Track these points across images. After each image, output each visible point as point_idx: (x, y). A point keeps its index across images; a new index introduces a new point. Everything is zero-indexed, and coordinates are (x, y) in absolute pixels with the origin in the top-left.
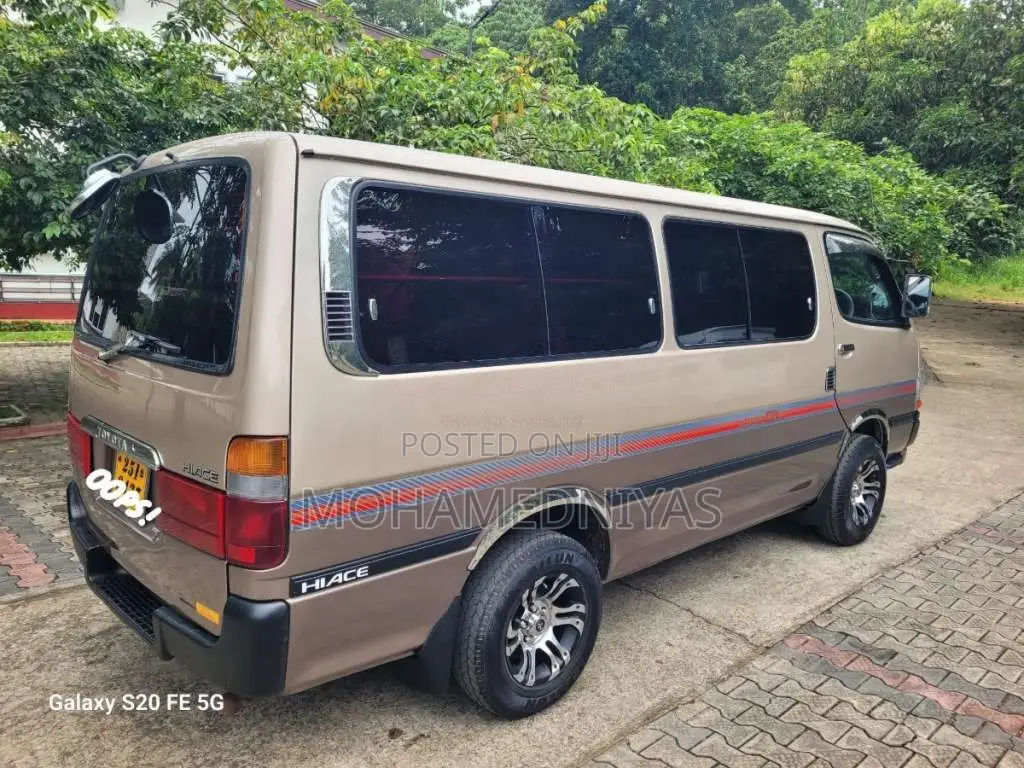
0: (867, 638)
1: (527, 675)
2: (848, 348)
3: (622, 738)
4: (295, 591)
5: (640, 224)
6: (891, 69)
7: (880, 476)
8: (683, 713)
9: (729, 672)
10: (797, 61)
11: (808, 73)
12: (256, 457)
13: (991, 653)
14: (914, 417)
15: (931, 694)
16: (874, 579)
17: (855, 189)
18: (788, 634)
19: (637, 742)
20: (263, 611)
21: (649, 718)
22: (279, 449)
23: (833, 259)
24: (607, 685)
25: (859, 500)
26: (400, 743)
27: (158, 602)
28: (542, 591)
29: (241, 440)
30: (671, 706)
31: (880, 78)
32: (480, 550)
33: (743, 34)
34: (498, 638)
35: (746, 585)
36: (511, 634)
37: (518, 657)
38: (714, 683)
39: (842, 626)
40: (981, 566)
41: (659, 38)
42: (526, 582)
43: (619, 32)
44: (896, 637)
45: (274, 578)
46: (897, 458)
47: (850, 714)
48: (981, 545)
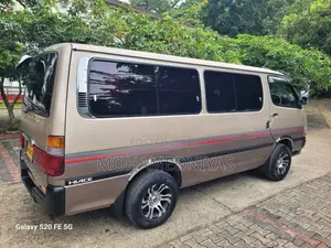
0: (272, 212)
1: (150, 216)
2: (275, 115)
3: (178, 238)
4: (67, 184)
5: (195, 72)
6: (318, 20)
7: (289, 158)
8: (201, 232)
9: (221, 220)
10: (286, 17)
11: (289, 22)
12: (56, 142)
13: (315, 219)
14: (304, 139)
15: (289, 232)
16: (282, 193)
17: (297, 61)
18: (245, 209)
19: (182, 239)
20: (57, 189)
21: (189, 232)
22: (62, 140)
23: (270, 85)
24: (179, 221)
25: (281, 166)
26: (108, 233)
27: (35, 185)
28: (155, 189)
29: (51, 137)
30: (198, 229)
31: (314, 23)
32: (132, 175)
33: (270, 9)
34: (139, 203)
35: (235, 192)
36: (143, 202)
37: (147, 209)
38: (215, 223)
39: (265, 207)
40: (322, 191)
41: (240, 11)
42: (150, 185)
43: (227, 10)
44: (282, 212)
45: (61, 179)
46: (297, 153)
47: (257, 236)
48: (325, 183)
